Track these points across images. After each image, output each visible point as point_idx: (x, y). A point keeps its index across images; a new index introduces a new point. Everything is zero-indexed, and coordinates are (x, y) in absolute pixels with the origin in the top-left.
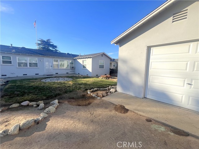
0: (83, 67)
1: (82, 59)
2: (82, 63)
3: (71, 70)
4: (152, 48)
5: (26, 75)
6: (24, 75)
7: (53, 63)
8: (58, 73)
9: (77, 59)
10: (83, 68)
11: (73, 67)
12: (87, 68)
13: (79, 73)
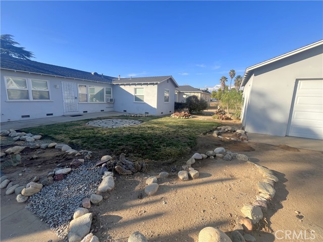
0: (136, 100)
1: (134, 86)
2: (133, 93)
3: (108, 105)
4: (299, 81)
5: (29, 116)
6: (23, 117)
7: (78, 93)
8: (87, 112)
9: (122, 85)
10: (135, 102)
11: (111, 100)
12: (145, 101)
13: (126, 111)
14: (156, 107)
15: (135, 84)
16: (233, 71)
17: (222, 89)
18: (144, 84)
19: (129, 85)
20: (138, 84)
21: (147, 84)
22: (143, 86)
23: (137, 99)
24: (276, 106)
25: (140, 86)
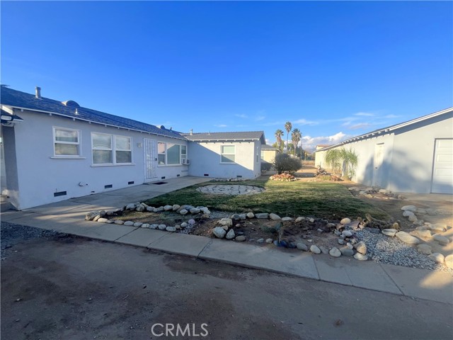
0: (222, 161)
1: (221, 144)
2: (219, 152)
3: (182, 169)
5: (111, 186)
6: (106, 187)
7: (157, 152)
8: (164, 178)
9: (203, 142)
10: (221, 163)
11: (188, 162)
12: (236, 161)
13: (207, 175)
14: (253, 169)
15: (223, 142)
16: (290, 124)
17: (278, 145)
18: (237, 141)
19: (215, 142)
20: (228, 141)
21: (240, 141)
22: (234, 144)
23: (224, 159)
24: (417, 164)
25: (230, 144)
